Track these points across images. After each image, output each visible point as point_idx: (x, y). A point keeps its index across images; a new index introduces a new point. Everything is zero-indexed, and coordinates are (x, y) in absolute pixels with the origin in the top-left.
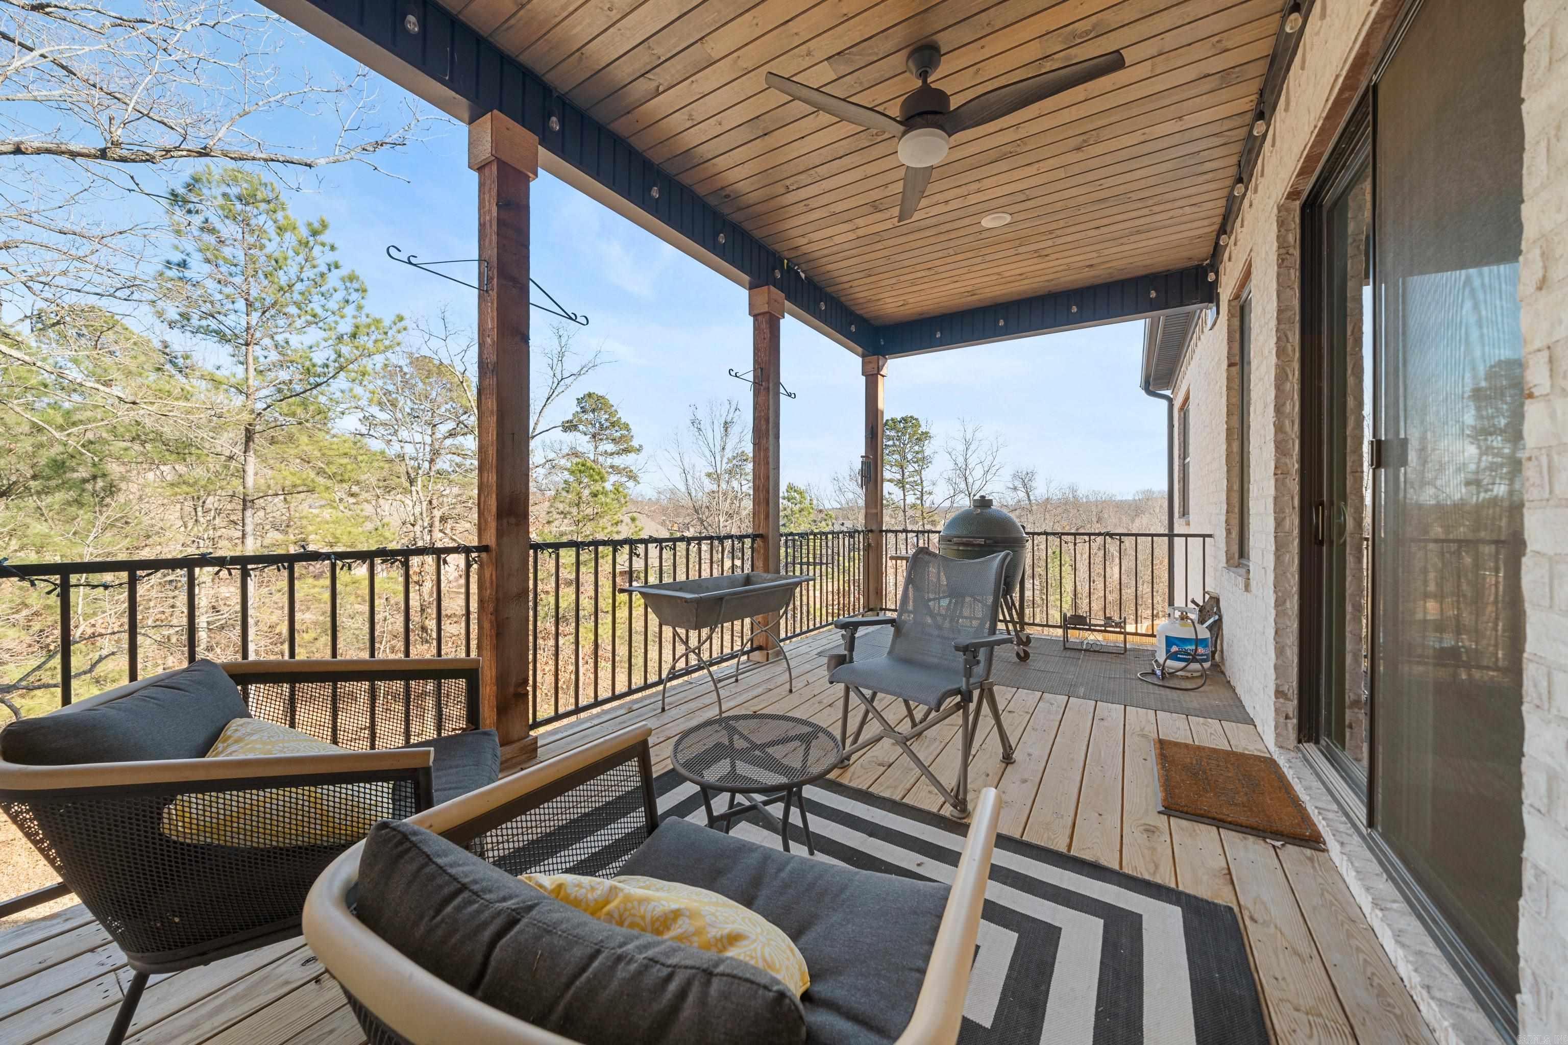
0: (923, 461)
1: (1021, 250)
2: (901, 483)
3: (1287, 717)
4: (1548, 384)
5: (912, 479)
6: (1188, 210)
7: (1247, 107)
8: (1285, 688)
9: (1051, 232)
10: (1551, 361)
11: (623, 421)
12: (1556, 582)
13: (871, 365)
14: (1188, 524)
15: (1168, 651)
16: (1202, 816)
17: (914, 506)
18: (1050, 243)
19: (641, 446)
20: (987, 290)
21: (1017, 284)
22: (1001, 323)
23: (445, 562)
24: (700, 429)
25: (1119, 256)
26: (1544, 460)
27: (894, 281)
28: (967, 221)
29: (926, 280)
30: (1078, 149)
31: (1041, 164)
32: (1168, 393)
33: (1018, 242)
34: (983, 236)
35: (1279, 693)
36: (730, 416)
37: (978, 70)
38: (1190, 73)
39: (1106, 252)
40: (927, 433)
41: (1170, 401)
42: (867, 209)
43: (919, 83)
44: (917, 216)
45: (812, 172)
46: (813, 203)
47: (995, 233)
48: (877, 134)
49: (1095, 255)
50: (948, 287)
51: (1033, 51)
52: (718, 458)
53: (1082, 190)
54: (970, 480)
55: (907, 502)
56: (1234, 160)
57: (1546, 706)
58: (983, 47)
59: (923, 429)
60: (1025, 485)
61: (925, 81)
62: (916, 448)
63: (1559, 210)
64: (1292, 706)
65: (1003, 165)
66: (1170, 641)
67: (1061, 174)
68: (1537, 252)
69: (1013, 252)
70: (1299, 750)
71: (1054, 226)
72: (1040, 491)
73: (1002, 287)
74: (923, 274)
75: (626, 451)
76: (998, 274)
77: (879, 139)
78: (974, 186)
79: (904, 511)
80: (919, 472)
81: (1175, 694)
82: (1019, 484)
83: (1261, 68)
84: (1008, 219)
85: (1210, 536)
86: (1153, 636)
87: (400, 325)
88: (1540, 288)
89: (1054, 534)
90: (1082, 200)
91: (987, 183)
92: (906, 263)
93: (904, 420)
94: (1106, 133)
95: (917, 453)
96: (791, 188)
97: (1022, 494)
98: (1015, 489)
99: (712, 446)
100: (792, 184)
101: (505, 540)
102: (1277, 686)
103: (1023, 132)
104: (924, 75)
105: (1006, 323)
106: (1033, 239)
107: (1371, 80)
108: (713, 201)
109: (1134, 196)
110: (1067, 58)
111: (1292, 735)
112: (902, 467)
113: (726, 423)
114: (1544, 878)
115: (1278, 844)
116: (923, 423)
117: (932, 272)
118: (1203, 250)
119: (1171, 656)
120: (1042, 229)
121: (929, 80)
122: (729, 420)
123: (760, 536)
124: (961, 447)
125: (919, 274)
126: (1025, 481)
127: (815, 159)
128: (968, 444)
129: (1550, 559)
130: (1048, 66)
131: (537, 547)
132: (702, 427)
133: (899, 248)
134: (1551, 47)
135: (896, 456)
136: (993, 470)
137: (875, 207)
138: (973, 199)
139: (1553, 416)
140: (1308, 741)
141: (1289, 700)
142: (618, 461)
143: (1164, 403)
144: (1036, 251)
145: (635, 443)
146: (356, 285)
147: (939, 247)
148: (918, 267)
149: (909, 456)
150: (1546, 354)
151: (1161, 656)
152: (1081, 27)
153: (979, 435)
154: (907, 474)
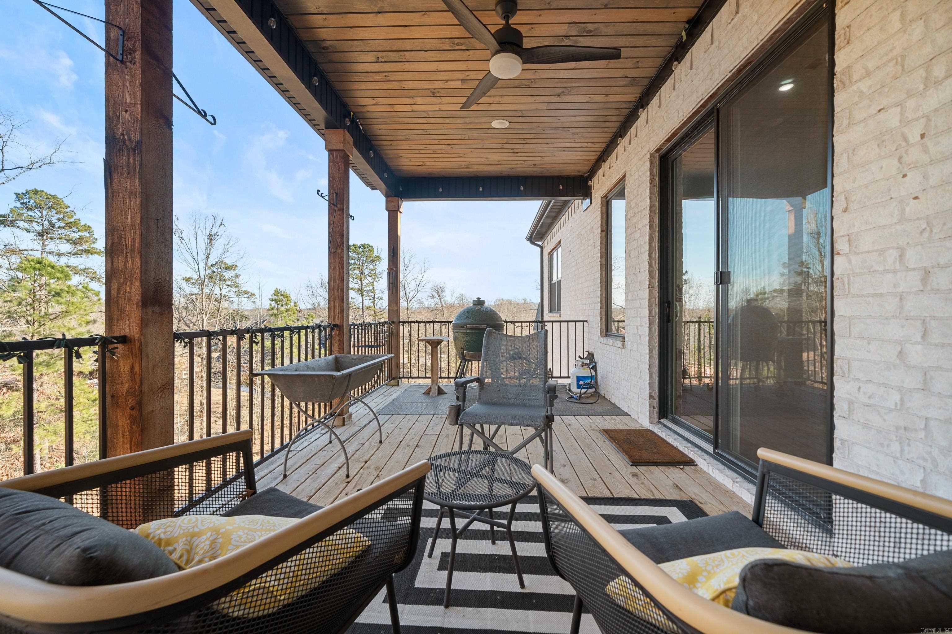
0: (375, 276)
1: (505, 146)
2: (361, 291)
3: (654, 408)
4: (848, 250)
5: (368, 288)
6: (590, 145)
7: (633, 100)
8: (653, 394)
9: (524, 139)
10: (849, 240)
12: (852, 327)
13: (393, 204)
14: (560, 316)
15: (578, 384)
16: (648, 462)
17: (369, 308)
18: (521, 146)
20: (476, 167)
21: (494, 166)
22: (481, 189)
23: (79, 356)
24: (182, 238)
25: (550, 162)
26: (846, 280)
27: (422, 147)
28: (484, 120)
29: (443, 151)
30: (559, 95)
31: (538, 98)
32: (540, 243)
33: (506, 141)
34: (489, 132)
35: (651, 397)
37: (532, 28)
38: (620, 73)
39: (546, 158)
40: (379, 257)
41: (541, 248)
42: (428, 93)
43: (504, 22)
44: (474, 107)
45: (401, 53)
46: (392, 77)
47: (496, 132)
48: (457, 44)
49: (539, 158)
50: (454, 160)
51: (562, 30)
52: (201, 265)
53: (551, 119)
54: (408, 290)
55: (364, 304)
56: (618, 124)
57: (847, 375)
58: (540, 15)
59: (376, 254)
60: (439, 296)
61: (507, 22)
62: (371, 267)
63: (854, 182)
64: (656, 402)
65: (518, 91)
66: (579, 379)
67: (544, 107)
68: (843, 198)
69: (500, 146)
70: (660, 423)
71: (528, 136)
72: (448, 298)
73: (484, 167)
74: (444, 147)
75: (87, 252)
76: (487, 158)
77: (457, 48)
78: (497, 99)
79: (363, 311)
80: (372, 284)
81: (589, 406)
82: (435, 294)
83: (646, 82)
84: (507, 124)
85: (586, 321)
86: (569, 377)
88: (845, 212)
89: (510, 322)
90: (547, 125)
91: (505, 99)
92: (436, 137)
93: (363, 246)
94: (574, 91)
95: (372, 270)
96: (381, 60)
97: (437, 300)
98: (433, 297)
99: (195, 254)
100: (382, 57)
101: (150, 330)
102: (650, 393)
103: (537, 75)
104: (506, 18)
105: (483, 189)
106: (515, 141)
107: (716, 105)
108: (311, 48)
109: (571, 130)
110: (576, 41)
111: (656, 416)
112: (361, 280)
113: (210, 235)
114: (846, 443)
115: (682, 467)
116: (375, 250)
117: (450, 147)
118: (585, 168)
119: (579, 386)
120: (521, 136)
121: (510, 22)
122: (213, 233)
123: (335, 326)
125: (441, 147)
126: (439, 292)
127: (408, 45)
128: (406, 266)
129: (849, 317)
130: (566, 42)
131: (178, 337)
133: (437, 126)
134: (849, 118)
135: (357, 272)
136: (422, 285)
137: (434, 93)
138: (494, 107)
139: (850, 262)
140: (663, 418)
141: (655, 399)
142: (75, 261)
143: (539, 249)
144: (512, 149)
147: (461, 132)
148: (442, 142)
149: (366, 273)
150: (847, 238)
151: (574, 389)
152: (590, 27)
154: (364, 284)
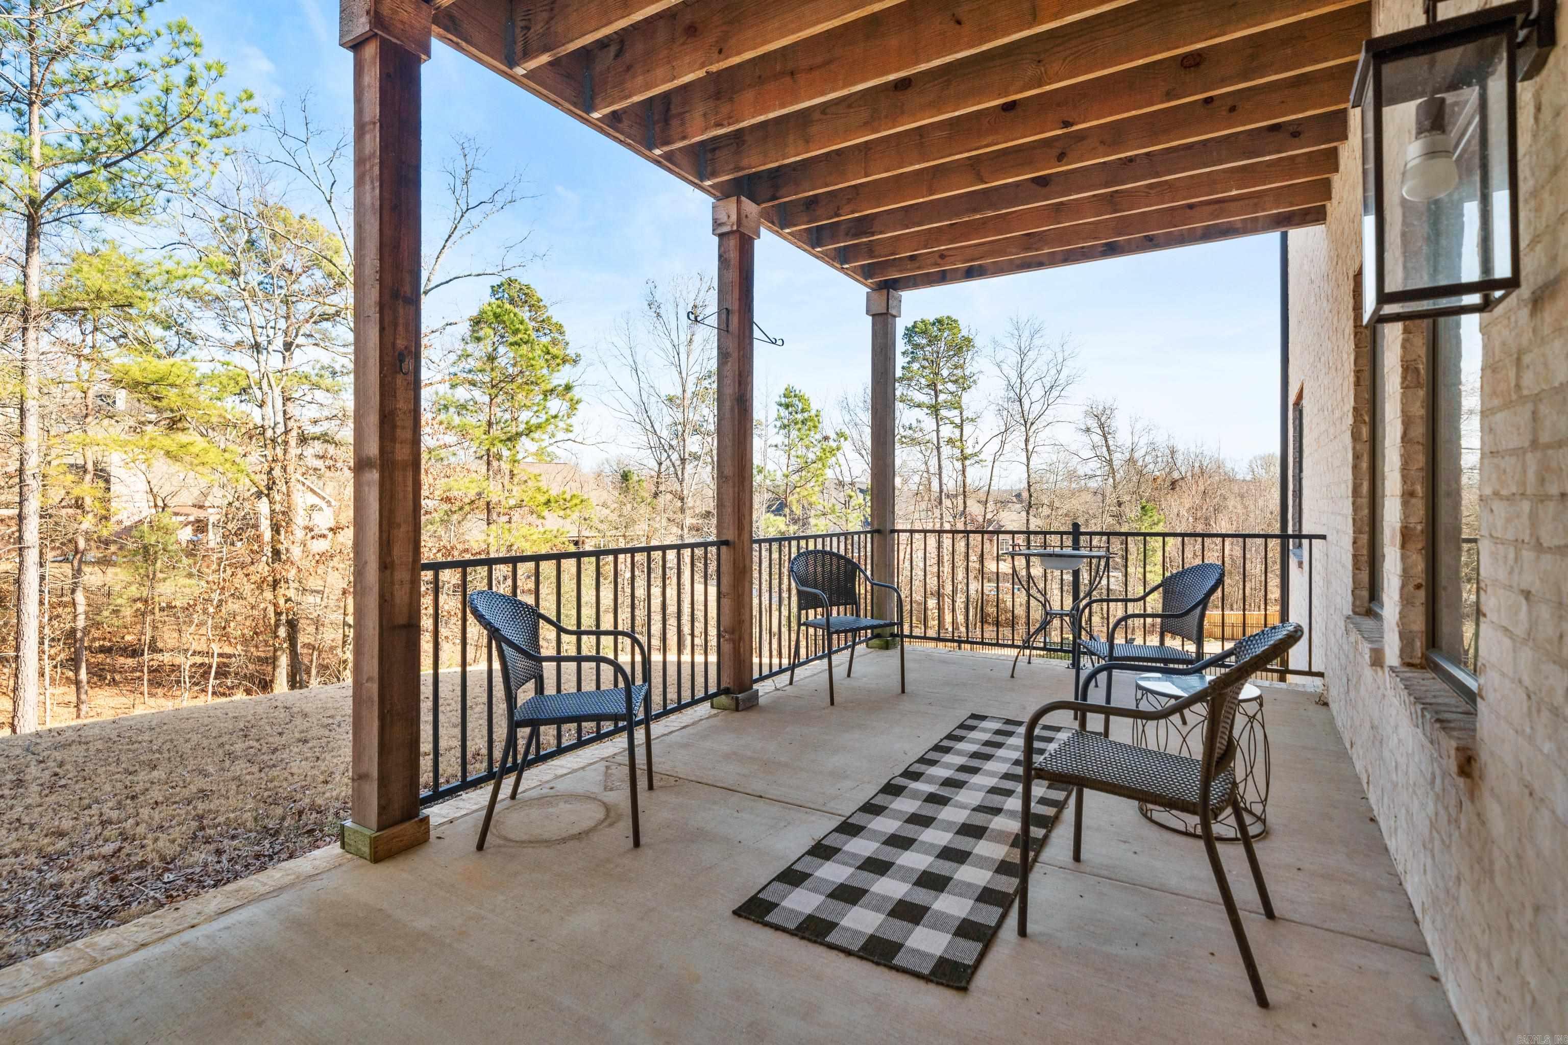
0: (964, 383)
2: (934, 408)
11: (554, 320)
17: (950, 441)
19: (578, 356)
24: (658, 315)
36: (700, 299)
40: (969, 339)
52: (683, 356)
55: (941, 434)
59: (964, 334)
60: (1102, 426)
62: (955, 361)
72: (1122, 437)
79: (938, 448)
80: (957, 394)
82: (1093, 424)
87: (247, 105)
93: (939, 322)
95: (956, 368)
97: (1097, 438)
98: (1088, 430)
112: (935, 386)
116: (962, 324)
124: (1015, 358)
126: (1102, 419)
128: (1023, 354)
132: (662, 312)
145: (571, 352)
146: (185, 37)
149: (945, 373)
153: (1037, 342)
